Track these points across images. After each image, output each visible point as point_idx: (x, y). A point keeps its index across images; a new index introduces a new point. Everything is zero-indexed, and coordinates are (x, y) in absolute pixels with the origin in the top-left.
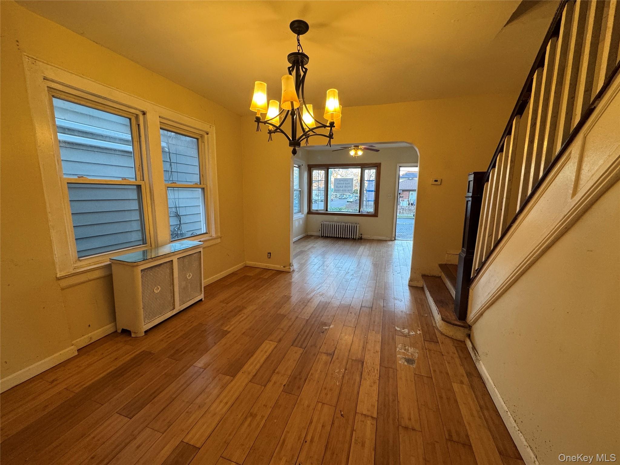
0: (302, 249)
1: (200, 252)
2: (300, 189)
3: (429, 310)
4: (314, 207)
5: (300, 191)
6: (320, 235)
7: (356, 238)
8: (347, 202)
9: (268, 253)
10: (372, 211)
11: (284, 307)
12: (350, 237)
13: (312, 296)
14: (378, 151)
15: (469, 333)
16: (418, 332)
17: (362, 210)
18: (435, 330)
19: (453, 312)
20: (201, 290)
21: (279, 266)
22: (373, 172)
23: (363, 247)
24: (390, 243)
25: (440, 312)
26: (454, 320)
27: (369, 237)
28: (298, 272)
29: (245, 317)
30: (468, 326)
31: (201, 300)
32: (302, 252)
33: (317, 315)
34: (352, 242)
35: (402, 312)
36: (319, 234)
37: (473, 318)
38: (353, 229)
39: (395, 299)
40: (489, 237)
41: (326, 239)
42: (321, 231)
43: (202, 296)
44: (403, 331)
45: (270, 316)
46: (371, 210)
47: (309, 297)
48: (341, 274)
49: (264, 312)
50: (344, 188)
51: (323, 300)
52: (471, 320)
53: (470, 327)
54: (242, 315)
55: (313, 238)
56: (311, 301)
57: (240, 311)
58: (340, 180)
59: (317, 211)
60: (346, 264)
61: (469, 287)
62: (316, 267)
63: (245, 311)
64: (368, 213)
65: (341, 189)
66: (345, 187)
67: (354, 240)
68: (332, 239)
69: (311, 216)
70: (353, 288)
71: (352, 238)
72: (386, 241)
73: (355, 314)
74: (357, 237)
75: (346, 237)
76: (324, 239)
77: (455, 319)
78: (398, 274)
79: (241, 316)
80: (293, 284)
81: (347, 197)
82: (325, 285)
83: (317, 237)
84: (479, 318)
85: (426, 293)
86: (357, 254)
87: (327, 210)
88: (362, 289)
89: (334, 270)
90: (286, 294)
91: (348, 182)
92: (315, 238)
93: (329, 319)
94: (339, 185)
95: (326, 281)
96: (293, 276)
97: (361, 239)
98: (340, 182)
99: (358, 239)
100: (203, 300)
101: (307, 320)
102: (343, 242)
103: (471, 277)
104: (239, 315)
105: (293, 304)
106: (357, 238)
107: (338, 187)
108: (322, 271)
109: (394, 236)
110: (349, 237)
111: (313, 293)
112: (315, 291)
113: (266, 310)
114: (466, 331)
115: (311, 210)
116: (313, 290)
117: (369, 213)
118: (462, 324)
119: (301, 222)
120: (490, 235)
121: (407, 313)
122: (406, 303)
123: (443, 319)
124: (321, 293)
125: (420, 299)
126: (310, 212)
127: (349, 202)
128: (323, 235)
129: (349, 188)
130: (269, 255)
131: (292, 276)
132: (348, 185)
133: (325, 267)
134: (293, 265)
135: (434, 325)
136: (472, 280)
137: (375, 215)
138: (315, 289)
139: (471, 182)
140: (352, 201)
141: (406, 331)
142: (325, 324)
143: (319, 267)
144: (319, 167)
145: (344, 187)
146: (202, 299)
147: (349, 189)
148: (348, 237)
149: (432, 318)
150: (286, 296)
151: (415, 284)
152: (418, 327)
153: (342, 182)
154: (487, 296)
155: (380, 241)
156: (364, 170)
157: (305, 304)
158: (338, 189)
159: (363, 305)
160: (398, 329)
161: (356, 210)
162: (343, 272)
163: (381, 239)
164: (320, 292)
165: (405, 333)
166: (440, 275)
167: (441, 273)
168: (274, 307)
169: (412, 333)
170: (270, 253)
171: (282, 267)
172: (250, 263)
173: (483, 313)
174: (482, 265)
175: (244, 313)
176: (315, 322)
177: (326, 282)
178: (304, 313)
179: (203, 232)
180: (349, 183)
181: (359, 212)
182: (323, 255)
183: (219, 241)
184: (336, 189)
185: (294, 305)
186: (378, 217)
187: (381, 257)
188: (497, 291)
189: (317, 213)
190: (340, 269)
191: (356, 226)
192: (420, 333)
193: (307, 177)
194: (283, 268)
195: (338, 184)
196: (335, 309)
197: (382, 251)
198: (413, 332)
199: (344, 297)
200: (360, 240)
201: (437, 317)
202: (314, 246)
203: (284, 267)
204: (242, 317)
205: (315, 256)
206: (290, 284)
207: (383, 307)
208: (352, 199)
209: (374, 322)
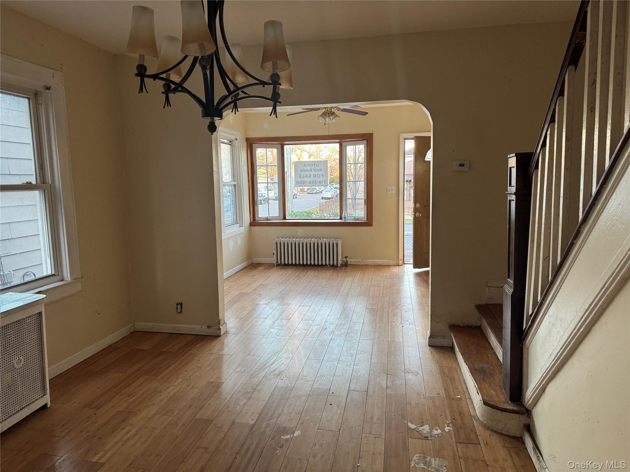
0: (242, 291)
1: (40, 314)
2: (235, 183)
3: (464, 388)
4: (263, 213)
5: (235, 185)
6: (275, 262)
7: (337, 264)
8: (322, 198)
9: (177, 304)
10: (363, 216)
11: (209, 404)
12: (328, 263)
13: (261, 378)
14: (365, 114)
15: (527, 422)
16: (447, 429)
17: (345, 215)
18: (475, 422)
19: (502, 389)
20: (44, 387)
21: (199, 327)
22: (361, 148)
23: (350, 279)
24: (395, 270)
25: (480, 390)
26: (504, 402)
27: (359, 262)
28: (236, 334)
29: (134, 431)
30: (525, 411)
31: (45, 407)
32: (242, 295)
33: (270, 414)
34: (331, 272)
35: (418, 394)
36: (273, 260)
37: (532, 396)
38: (332, 249)
39: (406, 371)
40: (544, 259)
41: (285, 269)
42: (275, 254)
43: (47, 399)
44: (421, 429)
45: (183, 425)
46: (360, 213)
47: (256, 380)
48: (313, 331)
49: (171, 417)
50: (312, 179)
51: (281, 384)
52: (529, 401)
53: (528, 412)
54: (128, 428)
55: (261, 268)
56: (258, 388)
57: (123, 420)
58: (305, 164)
59: (267, 219)
60: (321, 313)
61: (523, 345)
62: (269, 322)
63: (134, 420)
64: (355, 219)
65: (308, 180)
66: (315, 176)
67: (334, 267)
68: (296, 267)
69: (256, 229)
70: (334, 357)
71: (331, 264)
72: (389, 266)
73: (338, 406)
74: (340, 262)
75: (320, 263)
76: (281, 269)
77: (504, 400)
78: (411, 326)
79: (125, 431)
80: (226, 358)
81: (322, 189)
82: (285, 356)
83: (270, 266)
84: (541, 396)
85: (457, 357)
86: (340, 294)
87: (284, 218)
88: (349, 358)
89: (300, 326)
90: (211, 380)
91: (319, 168)
92: (265, 269)
93: (292, 420)
94: (302, 174)
95: (286, 347)
96: (225, 344)
97: (345, 265)
98: (305, 168)
99: (342, 266)
100: (49, 405)
101: (253, 426)
102: (316, 272)
103: (524, 327)
104: (123, 429)
105: (226, 398)
106: (339, 265)
107: (302, 176)
108: (279, 330)
109: (401, 257)
110: (326, 264)
111: (264, 373)
112: (266, 368)
113: (174, 415)
114: (523, 419)
115: (256, 219)
116: (263, 368)
117: (357, 219)
118: (515, 408)
119: (239, 241)
120: (546, 258)
121: (427, 395)
122: (425, 378)
123: (485, 403)
124: (277, 372)
125: (448, 368)
126: (254, 223)
127: (325, 198)
128: (279, 262)
129: (321, 177)
130: (179, 306)
131: (223, 343)
132: (320, 173)
133: (285, 322)
134: (225, 323)
135: (472, 414)
136: (525, 332)
137: (368, 223)
138: (267, 365)
139: (512, 169)
140: (330, 196)
141: (426, 428)
142: (285, 431)
143: (274, 322)
144: (267, 141)
145: (312, 176)
146: (46, 405)
147: (321, 179)
148: (324, 264)
149: (468, 401)
150: (212, 383)
151: (439, 341)
152: (447, 419)
153: (308, 168)
154: (549, 358)
155: (378, 267)
156: (346, 146)
157: (249, 396)
158: (302, 180)
159: (352, 387)
160: (413, 426)
161: (337, 214)
162: (315, 327)
163: (380, 263)
164: (275, 370)
165: (425, 432)
166: (479, 325)
167: (480, 319)
168: (190, 407)
169: (435, 432)
170: (181, 304)
171: (203, 327)
172: (142, 325)
173: (546, 388)
174: (538, 306)
175: (131, 425)
176: (266, 427)
177: (286, 350)
178: (247, 413)
179: (45, 274)
180: (321, 170)
181: (341, 219)
182: (282, 298)
183: (79, 287)
184: (299, 180)
185: (228, 398)
186: (372, 226)
187: (381, 295)
188: (561, 351)
189: (268, 224)
190: (310, 322)
191: (337, 244)
192: (450, 430)
193: (246, 161)
194: (207, 330)
195: (301, 171)
196: (304, 398)
197: (382, 285)
198: (437, 430)
199: (319, 375)
200: (344, 268)
201: (477, 399)
202: (264, 283)
203: (208, 327)
204: (128, 432)
205: (267, 302)
206: (220, 359)
207: (387, 388)
208: (330, 194)
209: (372, 418)
